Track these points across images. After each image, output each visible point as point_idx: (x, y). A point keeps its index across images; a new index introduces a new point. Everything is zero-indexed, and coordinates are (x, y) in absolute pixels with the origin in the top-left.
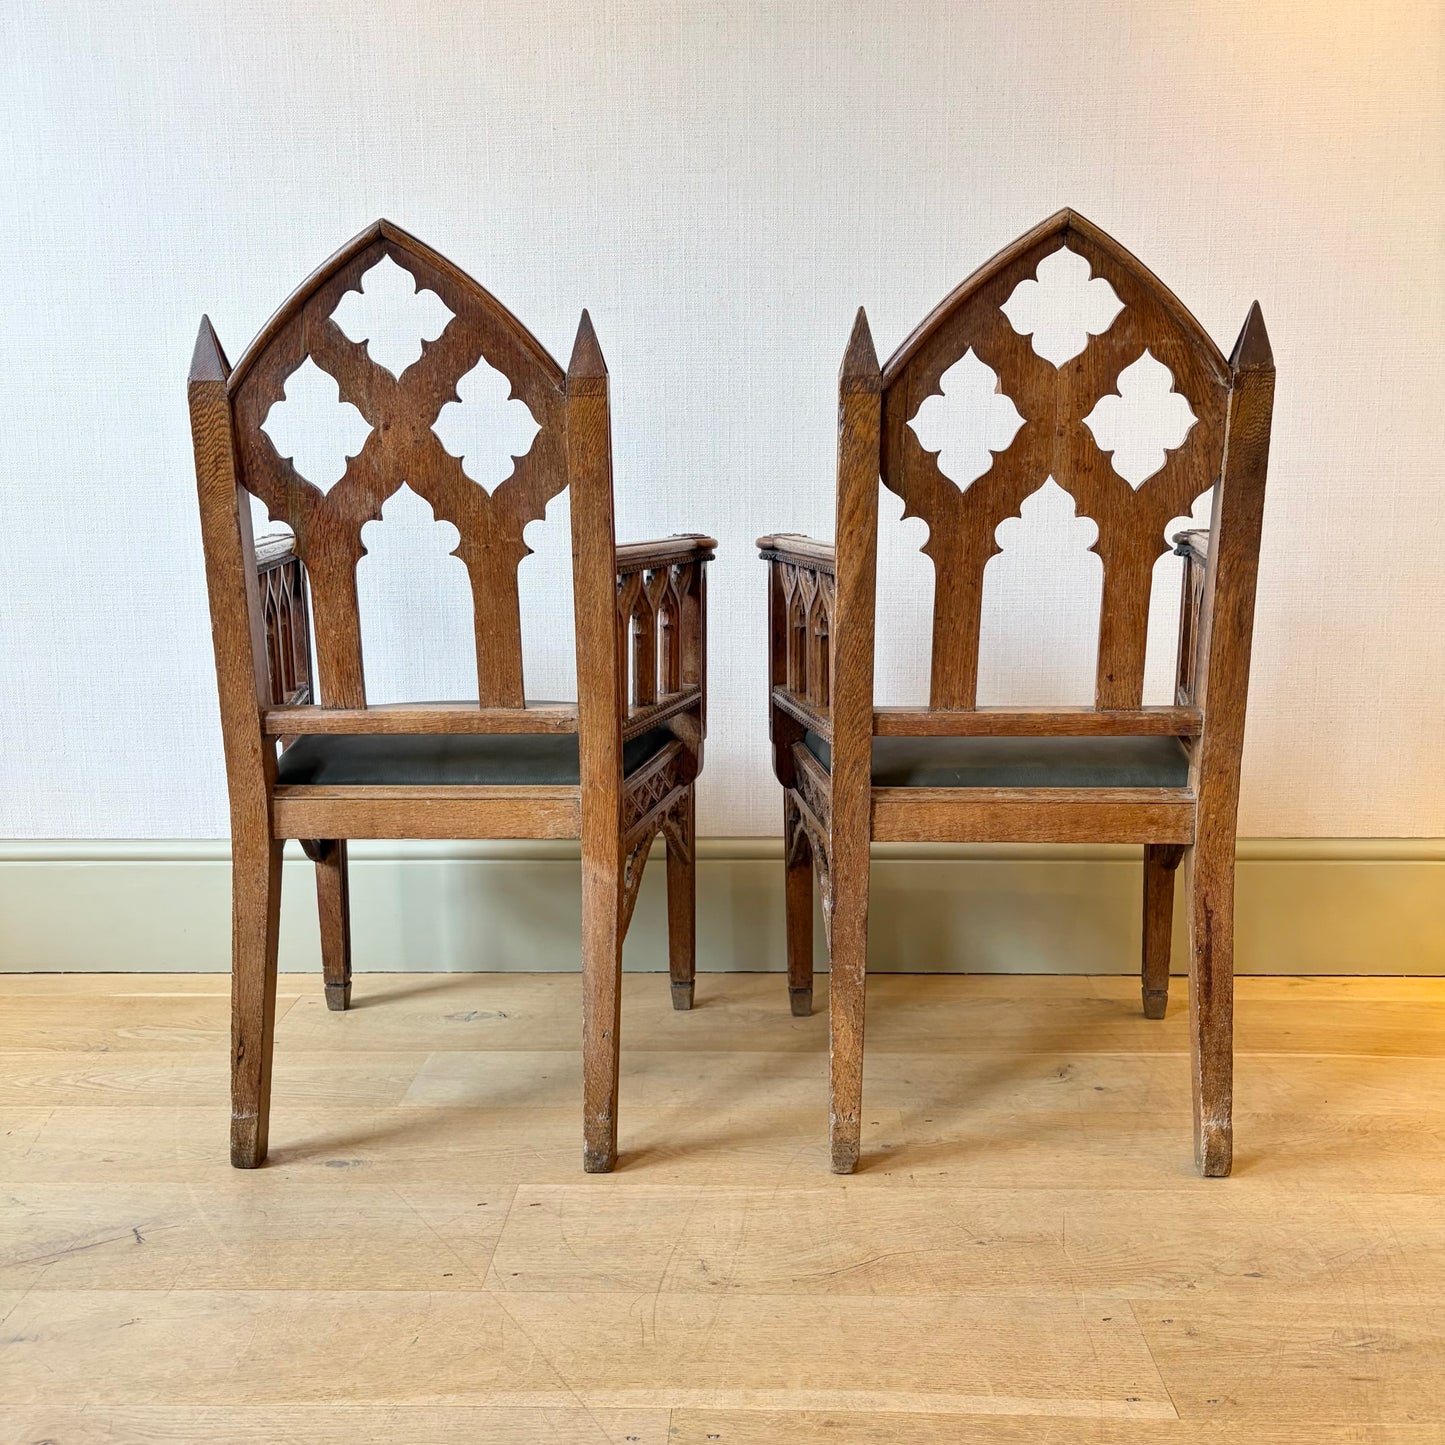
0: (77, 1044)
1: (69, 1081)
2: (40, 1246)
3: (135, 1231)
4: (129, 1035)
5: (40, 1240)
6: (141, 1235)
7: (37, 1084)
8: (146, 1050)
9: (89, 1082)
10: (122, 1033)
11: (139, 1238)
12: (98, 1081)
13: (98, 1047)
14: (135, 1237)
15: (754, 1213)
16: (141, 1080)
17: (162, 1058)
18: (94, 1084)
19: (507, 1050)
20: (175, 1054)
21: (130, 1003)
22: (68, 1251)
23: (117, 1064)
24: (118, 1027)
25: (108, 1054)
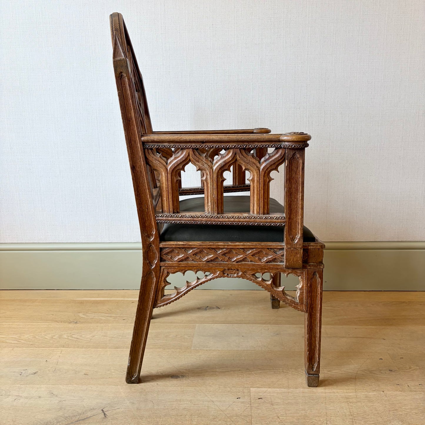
0: (65, 320)
1: (65, 336)
2: (66, 418)
3: (102, 410)
4: (84, 316)
5: (66, 415)
6: (105, 413)
7: (54, 337)
8: (91, 323)
9: (73, 337)
10: (81, 315)
11: (105, 414)
12: (76, 337)
13: (73, 321)
14: (103, 413)
15: (352, 404)
16: (92, 336)
17: (97, 326)
18: (75, 338)
19: (224, 323)
20: (102, 325)
21: (82, 303)
22: (77, 421)
23: (81, 329)
24: (79, 313)
25: (77, 325)
